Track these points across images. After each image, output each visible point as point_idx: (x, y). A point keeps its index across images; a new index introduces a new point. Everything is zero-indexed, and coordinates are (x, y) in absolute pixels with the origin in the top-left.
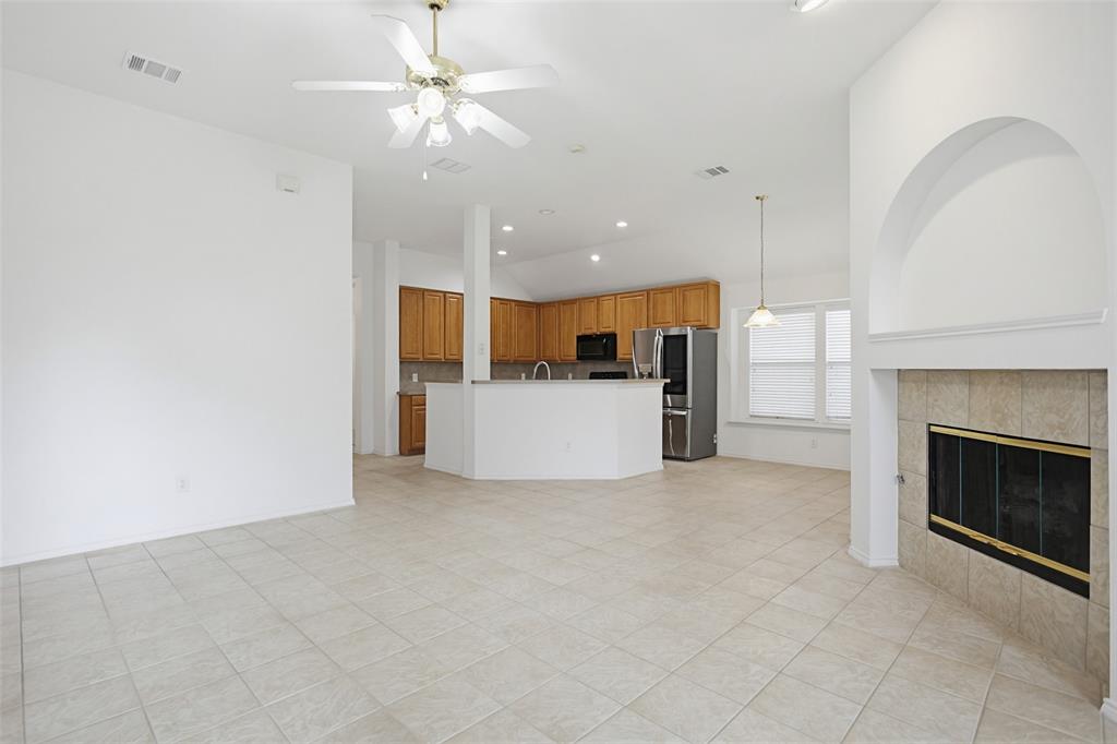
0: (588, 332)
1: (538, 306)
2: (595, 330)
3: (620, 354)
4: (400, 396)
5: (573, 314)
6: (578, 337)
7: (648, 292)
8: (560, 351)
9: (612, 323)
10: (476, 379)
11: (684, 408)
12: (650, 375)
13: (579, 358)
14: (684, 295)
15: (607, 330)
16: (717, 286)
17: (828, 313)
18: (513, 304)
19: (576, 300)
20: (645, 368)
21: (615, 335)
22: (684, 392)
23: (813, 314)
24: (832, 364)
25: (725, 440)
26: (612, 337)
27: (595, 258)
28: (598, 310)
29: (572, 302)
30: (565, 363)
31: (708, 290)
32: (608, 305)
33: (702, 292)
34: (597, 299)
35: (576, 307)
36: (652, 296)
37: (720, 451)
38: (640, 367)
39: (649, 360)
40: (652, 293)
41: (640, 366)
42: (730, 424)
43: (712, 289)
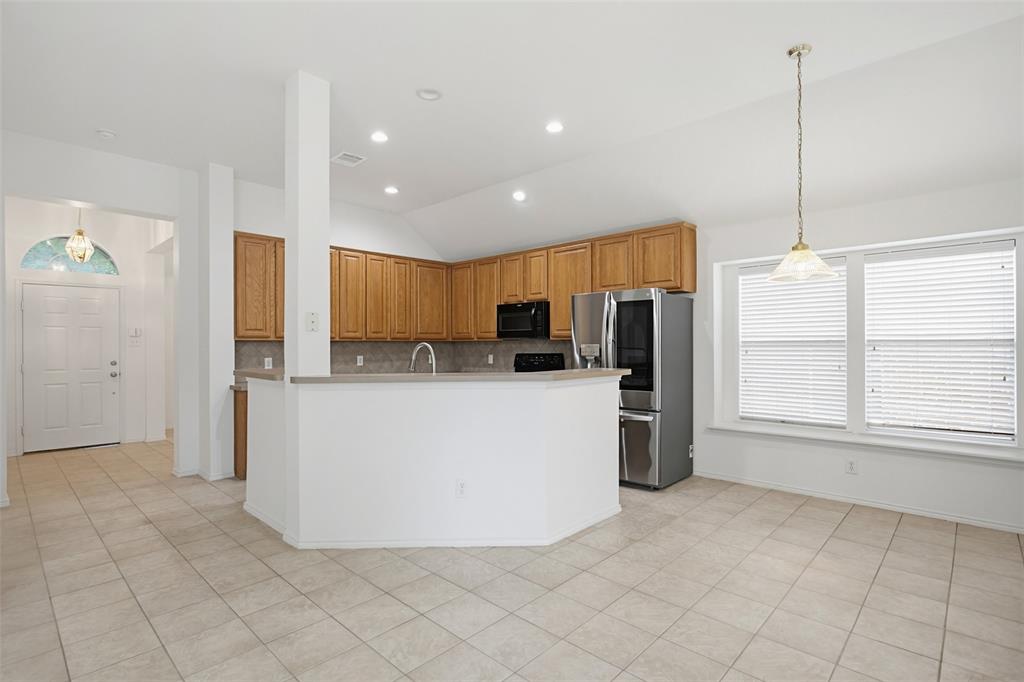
0: (513, 301)
1: (449, 267)
2: (520, 296)
3: (554, 330)
4: (235, 391)
5: (491, 277)
6: (500, 308)
7: (593, 242)
8: (476, 325)
9: (543, 289)
10: (301, 374)
11: (648, 410)
12: (598, 361)
13: (500, 335)
14: (644, 245)
15: (538, 297)
16: (693, 231)
17: (866, 266)
18: (414, 264)
19: (496, 257)
20: (590, 351)
21: (547, 304)
22: (650, 387)
23: (844, 268)
24: (875, 345)
25: (705, 456)
26: (544, 307)
27: (519, 196)
28: (524, 272)
29: (490, 261)
30: (483, 341)
31: (680, 236)
32: (537, 263)
33: (672, 237)
34: (523, 255)
35: (496, 267)
36: (597, 248)
37: (697, 470)
38: (580, 348)
39: (595, 338)
40: (597, 243)
41: (583, 346)
42: (713, 430)
43: (686, 236)
